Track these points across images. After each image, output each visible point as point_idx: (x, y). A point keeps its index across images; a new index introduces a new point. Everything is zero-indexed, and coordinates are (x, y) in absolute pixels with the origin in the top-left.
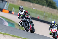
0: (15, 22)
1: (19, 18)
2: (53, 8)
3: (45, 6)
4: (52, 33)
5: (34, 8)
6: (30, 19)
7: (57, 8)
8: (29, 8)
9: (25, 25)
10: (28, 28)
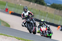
1: (23, 19)
2: (41, 5)
3: (33, 2)
4: (41, 32)
5: (21, 5)
7: (45, 5)
8: (15, 4)
9: (29, 26)
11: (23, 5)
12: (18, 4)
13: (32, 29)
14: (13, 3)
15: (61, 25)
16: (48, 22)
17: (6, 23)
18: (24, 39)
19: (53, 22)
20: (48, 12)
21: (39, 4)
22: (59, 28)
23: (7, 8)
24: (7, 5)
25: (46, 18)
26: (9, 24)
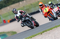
0: (5, 32)
6: (29, 16)
10: (32, 25)
14: (6, 13)
17: (11, 32)
18: (35, 34)
23: (4, 20)
24: (1, 17)
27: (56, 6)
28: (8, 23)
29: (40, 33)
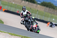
2: (32, 3)
5: (13, 3)
11: (15, 3)
12: (11, 3)
13: (29, 27)
14: (6, 1)
15: (50, 21)
16: (39, 19)
19: (43, 19)
20: (39, 10)
21: (30, 2)
22: (49, 24)
25: (37, 15)
26: (3, 21)
27: (36, 23)
28: (2, 11)
29: (21, 36)
